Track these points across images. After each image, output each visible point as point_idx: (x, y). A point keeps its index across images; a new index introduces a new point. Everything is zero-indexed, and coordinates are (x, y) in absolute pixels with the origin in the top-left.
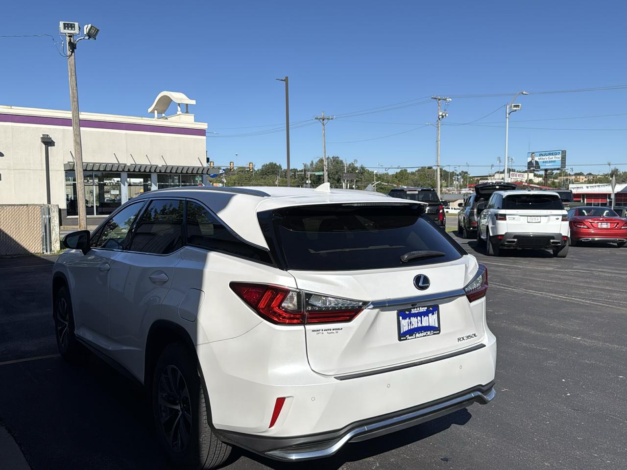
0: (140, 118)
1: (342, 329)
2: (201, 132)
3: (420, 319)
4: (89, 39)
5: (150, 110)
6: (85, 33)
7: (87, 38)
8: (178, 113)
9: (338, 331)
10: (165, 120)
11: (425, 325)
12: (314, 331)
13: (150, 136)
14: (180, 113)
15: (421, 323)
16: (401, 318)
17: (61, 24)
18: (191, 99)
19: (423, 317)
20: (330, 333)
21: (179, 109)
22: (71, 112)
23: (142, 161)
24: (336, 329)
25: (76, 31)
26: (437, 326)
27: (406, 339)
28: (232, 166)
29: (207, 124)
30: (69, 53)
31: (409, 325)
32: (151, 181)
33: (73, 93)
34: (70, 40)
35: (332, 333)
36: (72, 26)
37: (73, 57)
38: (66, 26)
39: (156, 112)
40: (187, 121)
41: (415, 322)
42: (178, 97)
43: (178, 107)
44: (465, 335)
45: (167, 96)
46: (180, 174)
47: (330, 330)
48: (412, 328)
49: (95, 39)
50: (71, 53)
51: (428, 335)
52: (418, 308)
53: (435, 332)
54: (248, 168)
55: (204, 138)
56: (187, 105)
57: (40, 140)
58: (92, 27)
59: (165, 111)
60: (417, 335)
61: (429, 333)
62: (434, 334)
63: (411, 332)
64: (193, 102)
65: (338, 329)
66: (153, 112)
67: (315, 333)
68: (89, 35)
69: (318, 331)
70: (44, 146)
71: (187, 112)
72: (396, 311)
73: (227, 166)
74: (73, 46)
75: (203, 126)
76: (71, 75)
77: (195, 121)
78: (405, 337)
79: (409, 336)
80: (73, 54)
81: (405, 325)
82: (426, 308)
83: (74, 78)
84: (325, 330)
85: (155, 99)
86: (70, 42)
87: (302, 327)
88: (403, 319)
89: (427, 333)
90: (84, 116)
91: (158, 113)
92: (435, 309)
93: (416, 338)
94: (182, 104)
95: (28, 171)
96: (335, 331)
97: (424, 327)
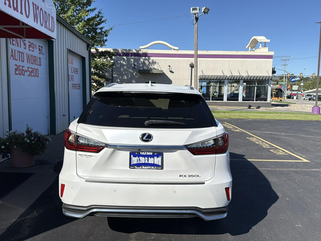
0: (237, 52)
1: (92, 156)
2: (270, 57)
3: (147, 159)
4: (204, 14)
5: (247, 47)
6: (202, 12)
7: (203, 14)
8: (260, 47)
9: (91, 157)
10: (253, 52)
11: (151, 163)
12: (80, 155)
13: (241, 60)
14: (261, 47)
15: (148, 161)
16: (132, 156)
17: (191, 9)
18: (268, 39)
19: (149, 158)
20: (87, 157)
21: (261, 45)
22: (194, 51)
23: (236, 74)
24: (90, 156)
25: (198, 11)
26: (160, 164)
27: (134, 168)
28: (301, 75)
29: (274, 52)
30: (195, 22)
31: (137, 161)
32: (239, 84)
33: (196, 42)
34: (196, 16)
35: (88, 157)
36: (196, 9)
37: (197, 24)
38: (193, 9)
39: (250, 48)
40: (264, 51)
41: (143, 160)
42: (261, 39)
43: (260, 44)
44: (187, 174)
45: (256, 39)
46: (256, 80)
47: (87, 155)
48: (140, 162)
49: (208, 14)
50: (196, 22)
51: (152, 169)
52: (145, 153)
53: (157, 168)
54: (312, 76)
55: (272, 60)
56: (265, 42)
57: (189, 65)
58: (206, 8)
59: (255, 47)
60: (143, 167)
61: (152, 167)
62: (157, 169)
63: (139, 165)
64: (269, 41)
65: (91, 156)
66: (248, 48)
67: (80, 156)
68: (204, 12)
69: (81, 155)
70: (190, 68)
71: (265, 46)
72: (129, 152)
73: (299, 75)
74: (197, 19)
75: (272, 53)
76: (195, 33)
77: (268, 51)
78: (134, 167)
79: (137, 167)
80: (197, 23)
81: (135, 160)
82: (152, 153)
83: (196, 34)
84: (84, 155)
85: (250, 41)
86: (196, 17)
87: (74, 152)
88: (133, 156)
89: (151, 168)
90: (199, 52)
91: (251, 48)
92: (160, 155)
93: (142, 169)
94: (262, 42)
95: (183, 80)
96: (89, 157)
97: (149, 163)
